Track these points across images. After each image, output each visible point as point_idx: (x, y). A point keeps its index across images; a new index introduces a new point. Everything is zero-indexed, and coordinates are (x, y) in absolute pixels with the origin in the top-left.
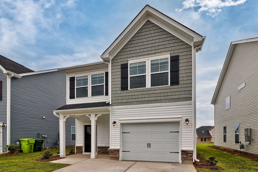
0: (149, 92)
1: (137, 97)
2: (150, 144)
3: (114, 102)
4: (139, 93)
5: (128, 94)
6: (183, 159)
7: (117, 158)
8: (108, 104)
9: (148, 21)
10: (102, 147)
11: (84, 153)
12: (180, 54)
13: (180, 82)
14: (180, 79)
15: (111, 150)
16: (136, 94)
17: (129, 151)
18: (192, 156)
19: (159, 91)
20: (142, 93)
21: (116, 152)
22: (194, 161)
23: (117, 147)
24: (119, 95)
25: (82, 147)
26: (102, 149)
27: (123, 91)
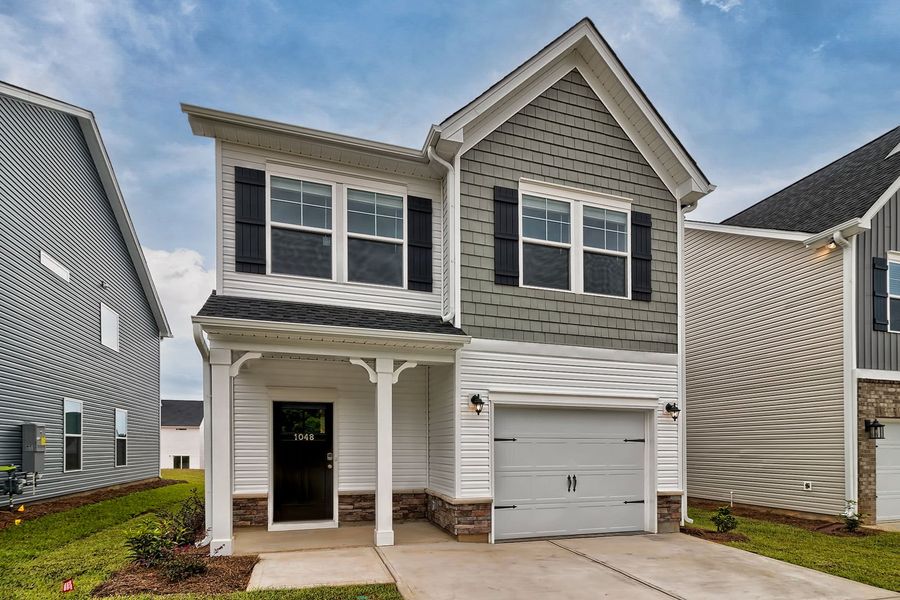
0: (578, 309)
1: (544, 316)
2: (574, 477)
3: (470, 320)
4: (551, 306)
5: (517, 302)
6: (663, 519)
7: (482, 536)
8: (448, 327)
9: (575, 71)
10: (361, 496)
11: (273, 527)
12: (654, 214)
13: (655, 296)
14: (654, 286)
15: (462, 505)
16: (541, 305)
17: (514, 507)
18: (678, 511)
19: (605, 311)
20: (561, 307)
21: (480, 512)
22: (683, 524)
23: (484, 494)
24: (486, 299)
25: (266, 499)
26: (357, 505)
27: (500, 287)
